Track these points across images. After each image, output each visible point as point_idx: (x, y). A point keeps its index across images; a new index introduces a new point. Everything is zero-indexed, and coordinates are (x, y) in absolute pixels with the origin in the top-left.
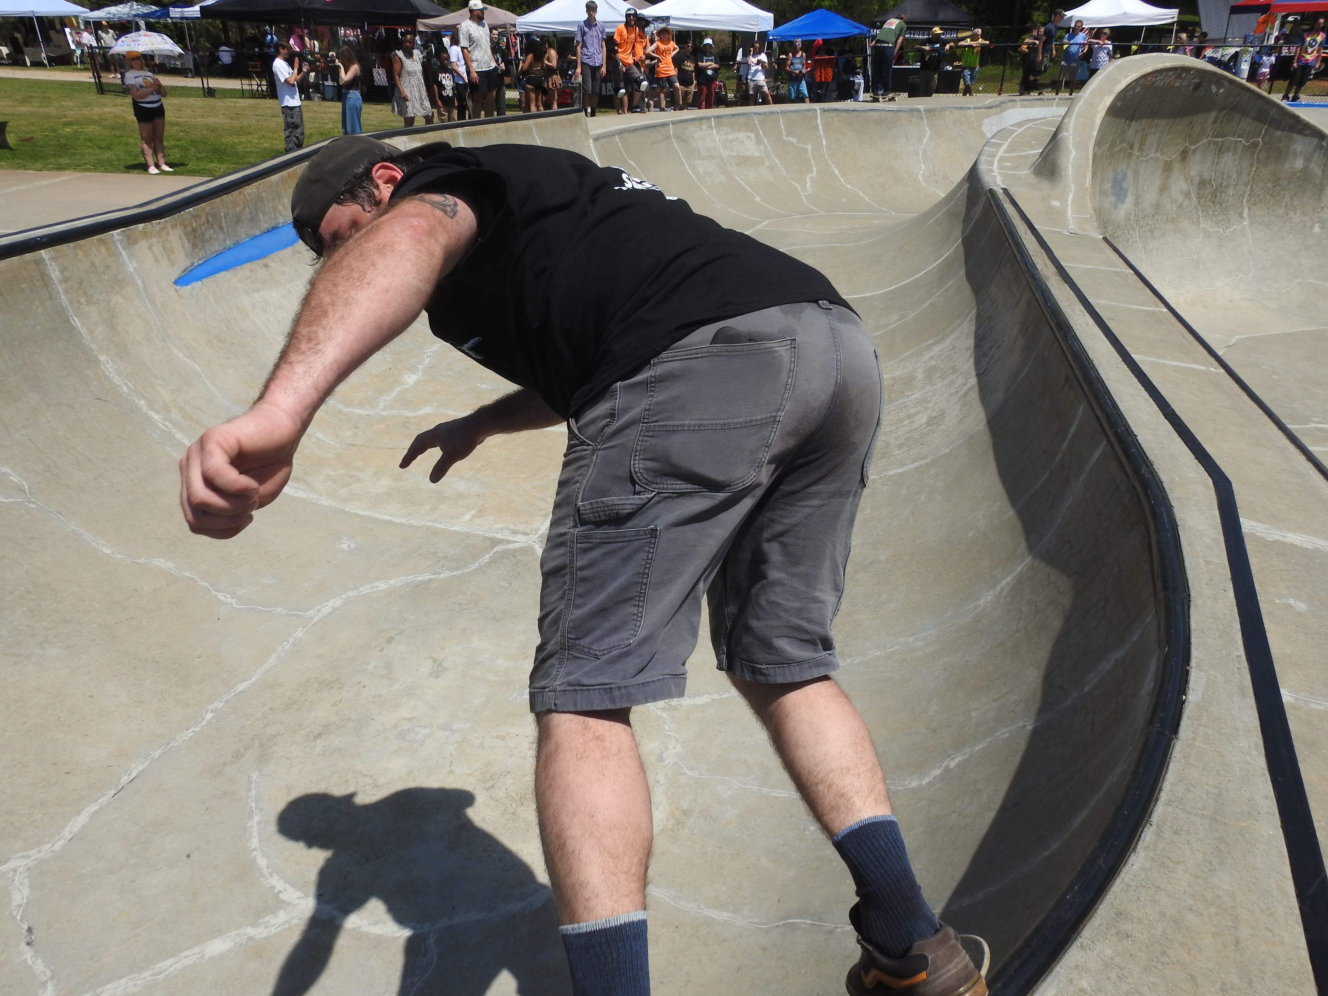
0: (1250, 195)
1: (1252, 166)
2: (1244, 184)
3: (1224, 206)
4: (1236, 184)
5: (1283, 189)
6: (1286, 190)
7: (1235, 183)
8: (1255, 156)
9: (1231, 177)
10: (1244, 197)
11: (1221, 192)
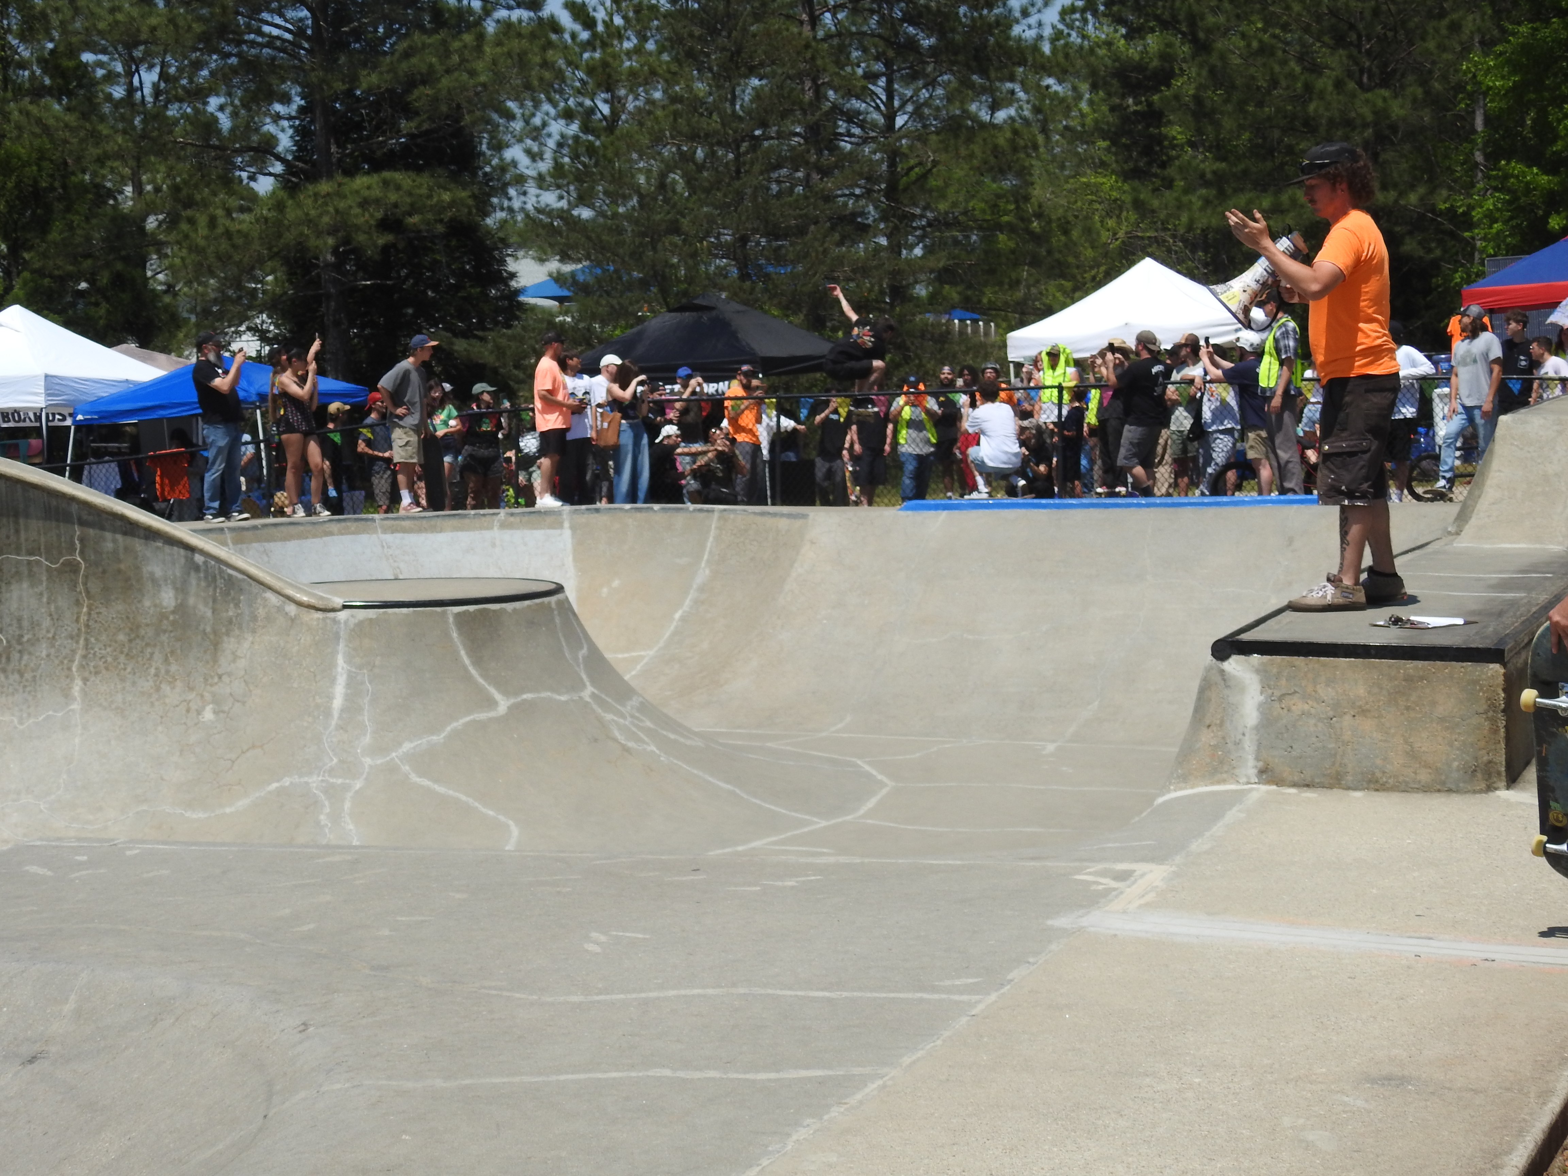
0: (84, 657)
1: (78, 603)
2: (72, 638)
3: (28, 676)
4: (54, 637)
5: (147, 645)
6: (155, 646)
7: (50, 635)
8: (80, 587)
9: (39, 625)
10: (72, 661)
11: (20, 652)
